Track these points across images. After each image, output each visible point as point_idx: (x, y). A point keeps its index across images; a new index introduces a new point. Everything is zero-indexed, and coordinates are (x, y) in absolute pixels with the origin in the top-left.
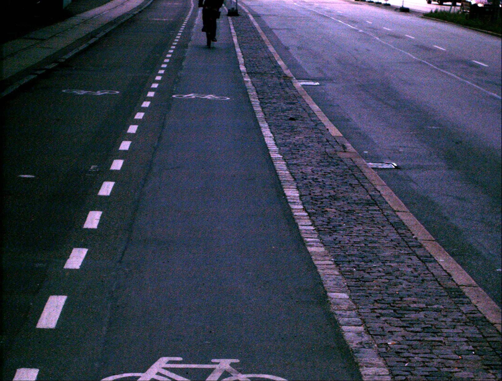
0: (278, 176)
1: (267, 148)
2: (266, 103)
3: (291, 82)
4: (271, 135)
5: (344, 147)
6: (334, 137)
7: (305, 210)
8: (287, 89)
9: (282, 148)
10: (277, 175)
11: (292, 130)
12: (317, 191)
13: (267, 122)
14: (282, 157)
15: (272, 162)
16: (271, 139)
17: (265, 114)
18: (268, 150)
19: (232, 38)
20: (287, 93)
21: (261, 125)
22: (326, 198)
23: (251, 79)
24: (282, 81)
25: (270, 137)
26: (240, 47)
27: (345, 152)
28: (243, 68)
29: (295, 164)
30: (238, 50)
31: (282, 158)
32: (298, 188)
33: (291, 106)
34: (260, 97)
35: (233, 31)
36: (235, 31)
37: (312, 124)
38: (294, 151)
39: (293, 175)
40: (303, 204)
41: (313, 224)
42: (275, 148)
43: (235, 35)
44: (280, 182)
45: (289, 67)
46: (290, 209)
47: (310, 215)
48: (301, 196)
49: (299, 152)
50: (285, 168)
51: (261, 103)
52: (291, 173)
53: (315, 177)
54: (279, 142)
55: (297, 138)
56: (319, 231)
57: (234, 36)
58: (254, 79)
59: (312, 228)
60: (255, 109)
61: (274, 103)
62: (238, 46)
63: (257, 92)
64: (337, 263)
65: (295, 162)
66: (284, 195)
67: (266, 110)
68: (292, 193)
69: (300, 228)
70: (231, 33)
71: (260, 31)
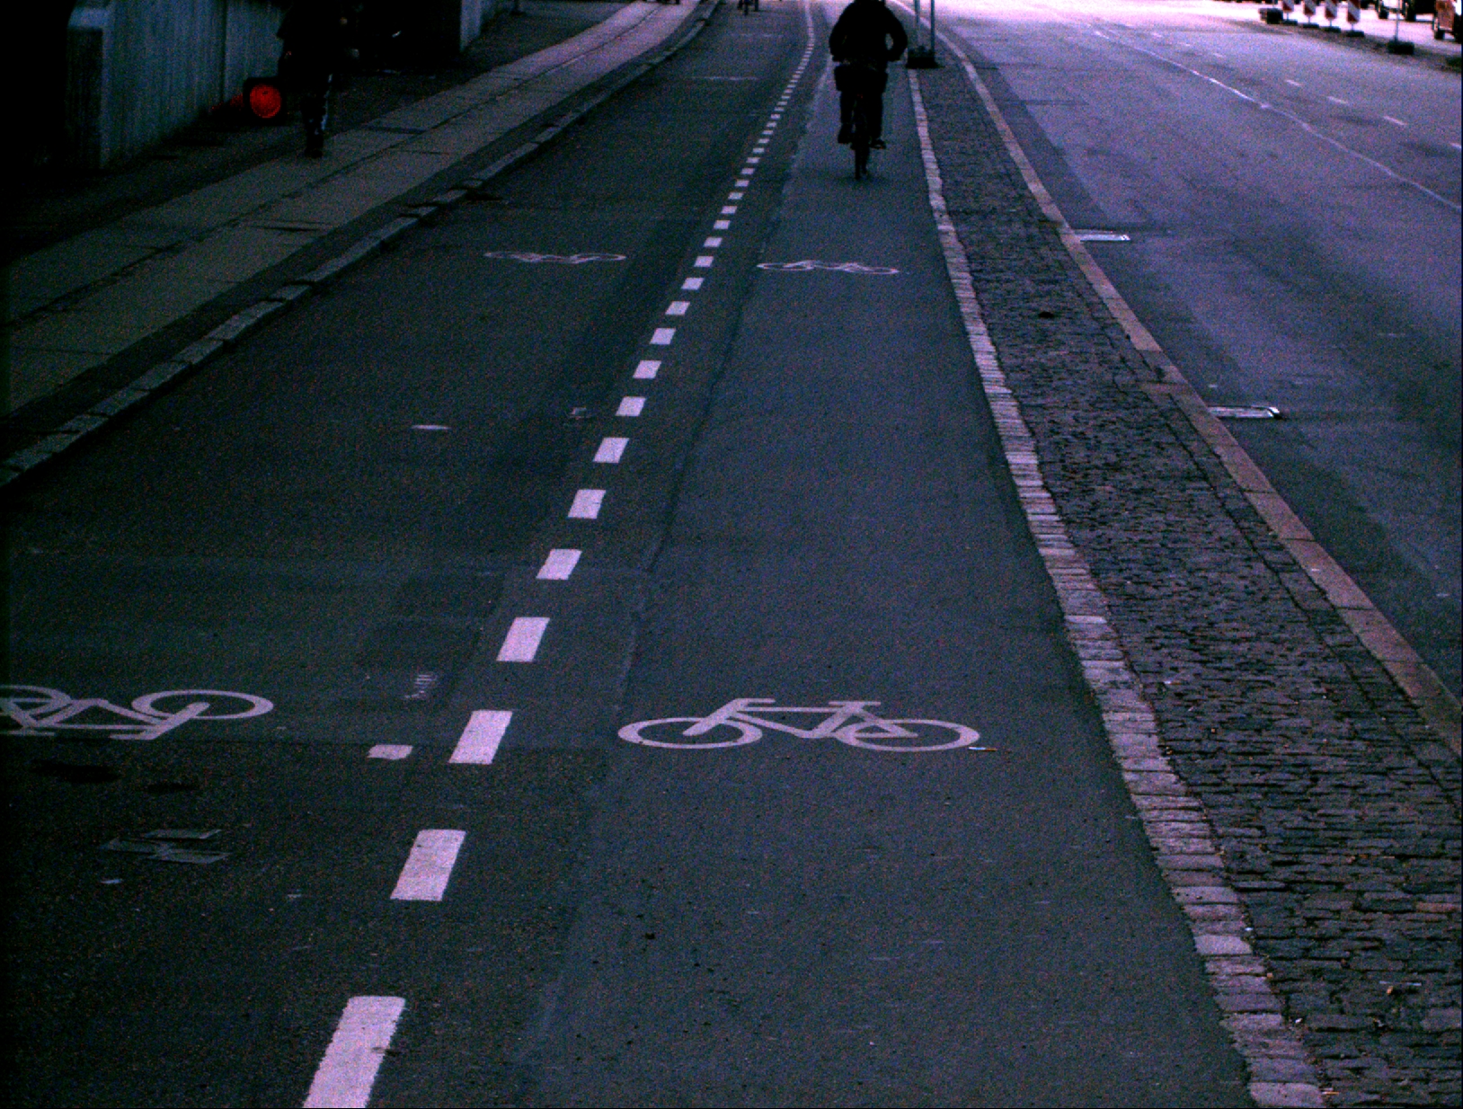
0: (997, 428)
1: (979, 375)
2: (988, 281)
3: (1057, 234)
4: (992, 349)
5: (1160, 373)
6: (1141, 353)
7: (1045, 487)
8: (1044, 251)
9: (1012, 375)
10: (994, 427)
11: (1044, 337)
12: (1079, 454)
13: (985, 322)
14: (1010, 391)
15: (987, 404)
16: (991, 356)
17: (983, 306)
18: (981, 380)
19: (915, 125)
20: (1042, 258)
21: (970, 328)
22: (1097, 467)
23: (955, 225)
24: (1034, 230)
25: (990, 353)
26: (934, 149)
27: (1160, 382)
28: (937, 201)
29: (1040, 406)
30: (928, 155)
31: (1011, 394)
32: (1037, 451)
33: (1047, 287)
34: (974, 266)
35: (919, 108)
36: (925, 108)
37: (1095, 325)
38: (1041, 382)
39: (1031, 425)
40: (1043, 478)
41: (1059, 511)
42: (999, 375)
43: (924, 117)
44: (999, 438)
45: (1056, 197)
46: (1015, 487)
47: (1054, 497)
48: (1041, 465)
49: (1051, 381)
50: (1014, 412)
51: (976, 280)
52: (1027, 423)
53: (1080, 429)
54: (1008, 362)
55: (1052, 354)
56: (1068, 522)
57: (922, 120)
58: (963, 227)
59: (1056, 518)
60: (960, 294)
61: (1008, 281)
62: (930, 147)
63: (968, 257)
64: (1095, 574)
65: (1040, 401)
66: (1006, 463)
67: (985, 296)
68: (1021, 459)
69: (1030, 518)
70: (913, 113)
71: (991, 108)
